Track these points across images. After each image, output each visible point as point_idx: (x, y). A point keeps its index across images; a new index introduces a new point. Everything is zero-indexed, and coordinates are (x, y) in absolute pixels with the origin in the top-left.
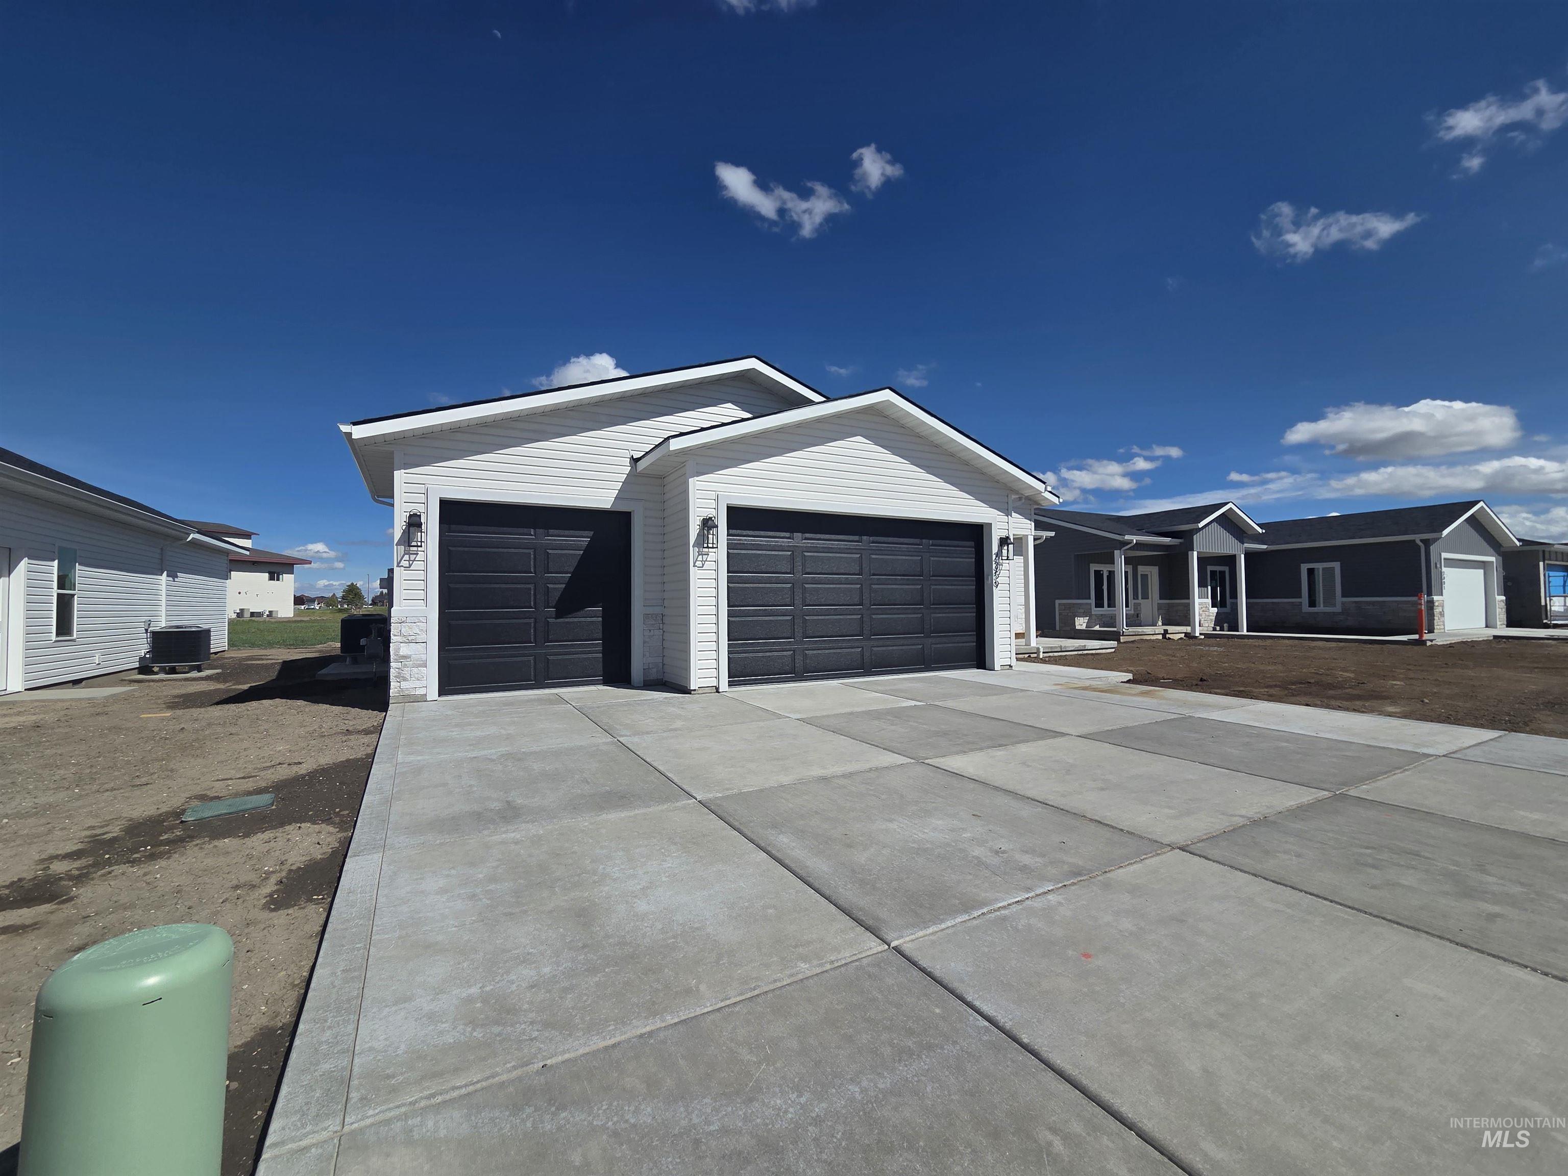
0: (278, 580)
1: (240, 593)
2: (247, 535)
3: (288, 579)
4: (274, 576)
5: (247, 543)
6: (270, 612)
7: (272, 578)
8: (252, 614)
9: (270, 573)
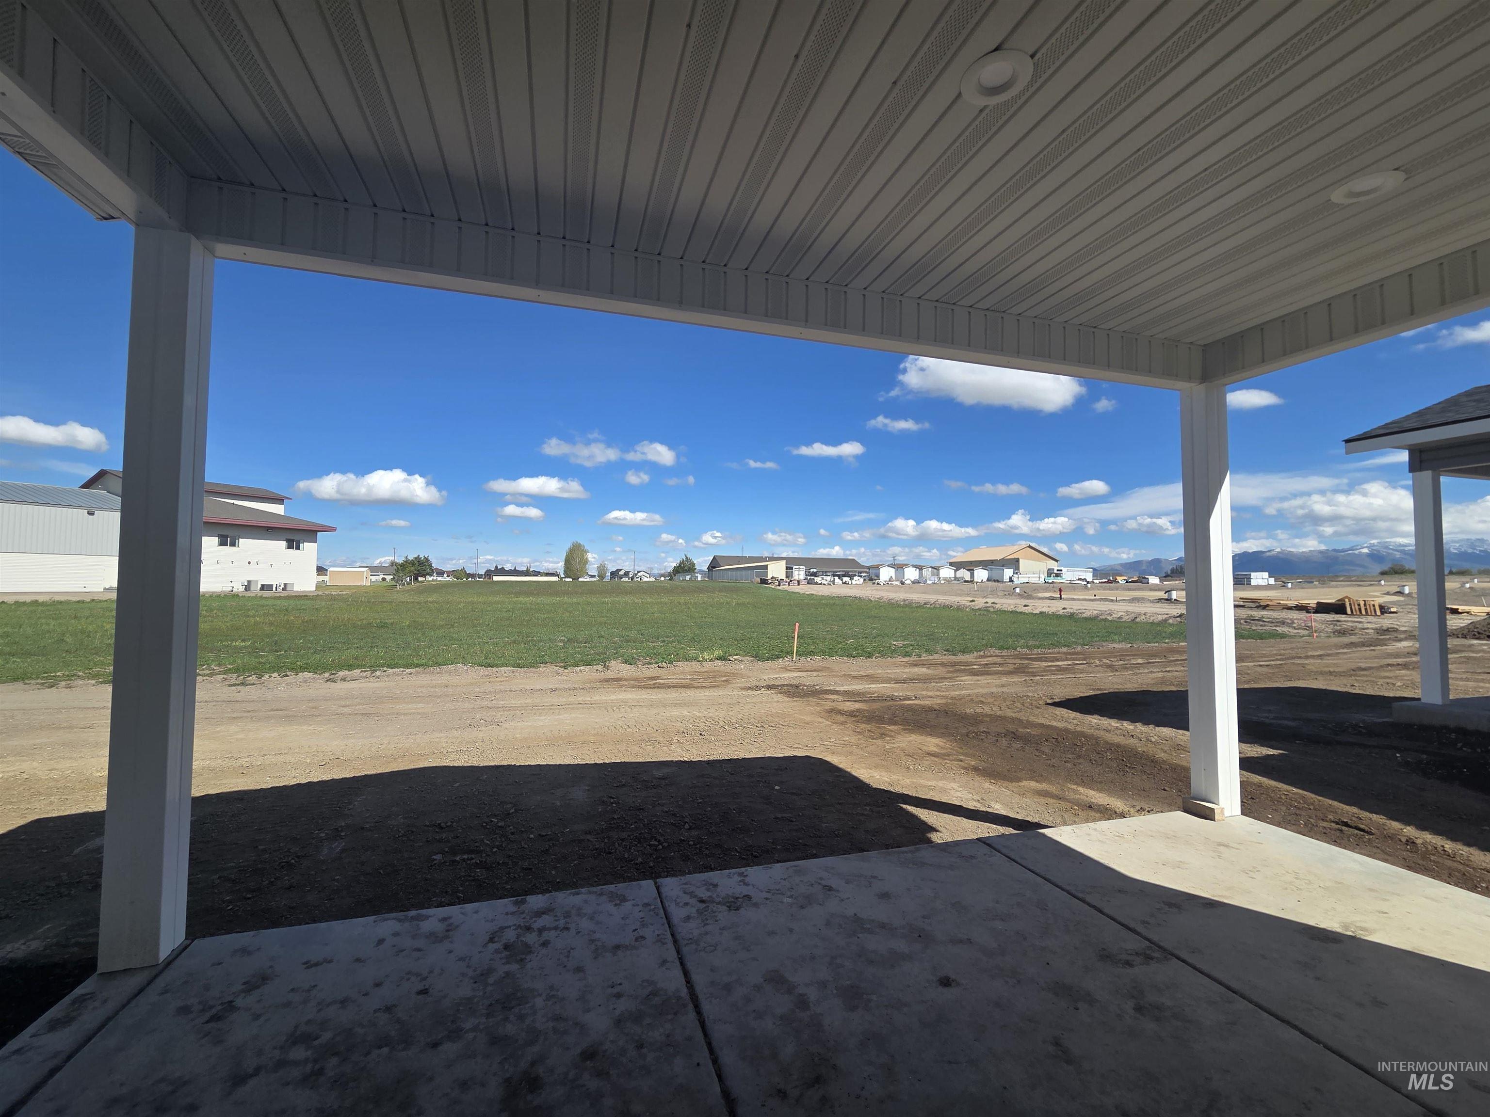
0: (298, 548)
1: (249, 563)
2: (279, 500)
3: (309, 549)
4: (292, 544)
5: (277, 509)
6: (285, 585)
7: (290, 547)
8: (263, 587)
9: (288, 541)
